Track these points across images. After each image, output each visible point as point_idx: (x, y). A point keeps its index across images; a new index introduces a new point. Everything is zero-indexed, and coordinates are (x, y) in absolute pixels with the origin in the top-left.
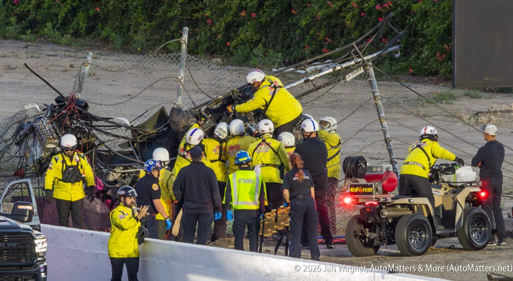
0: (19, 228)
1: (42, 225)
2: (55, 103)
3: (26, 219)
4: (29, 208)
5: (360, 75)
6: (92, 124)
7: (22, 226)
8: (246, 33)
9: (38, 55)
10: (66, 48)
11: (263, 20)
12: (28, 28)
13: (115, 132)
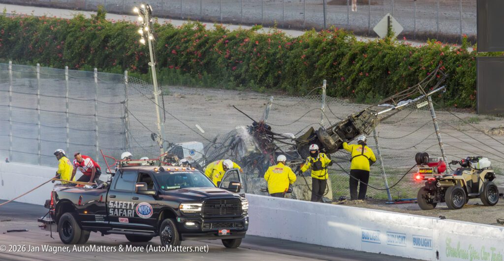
0: (233, 196)
1: (246, 194)
2: (253, 126)
3: (237, 190)
4: (238, 184)
5: (426, 106)
6: (273, 136)
7: (234, 194)
8: (363, 85)
9: (245, 98)
10: (262, 95)
11: (372, 77)
12: (240, 83)
13: (286, 141)
